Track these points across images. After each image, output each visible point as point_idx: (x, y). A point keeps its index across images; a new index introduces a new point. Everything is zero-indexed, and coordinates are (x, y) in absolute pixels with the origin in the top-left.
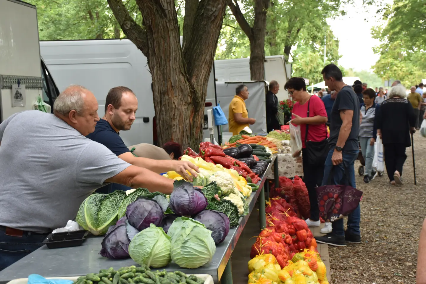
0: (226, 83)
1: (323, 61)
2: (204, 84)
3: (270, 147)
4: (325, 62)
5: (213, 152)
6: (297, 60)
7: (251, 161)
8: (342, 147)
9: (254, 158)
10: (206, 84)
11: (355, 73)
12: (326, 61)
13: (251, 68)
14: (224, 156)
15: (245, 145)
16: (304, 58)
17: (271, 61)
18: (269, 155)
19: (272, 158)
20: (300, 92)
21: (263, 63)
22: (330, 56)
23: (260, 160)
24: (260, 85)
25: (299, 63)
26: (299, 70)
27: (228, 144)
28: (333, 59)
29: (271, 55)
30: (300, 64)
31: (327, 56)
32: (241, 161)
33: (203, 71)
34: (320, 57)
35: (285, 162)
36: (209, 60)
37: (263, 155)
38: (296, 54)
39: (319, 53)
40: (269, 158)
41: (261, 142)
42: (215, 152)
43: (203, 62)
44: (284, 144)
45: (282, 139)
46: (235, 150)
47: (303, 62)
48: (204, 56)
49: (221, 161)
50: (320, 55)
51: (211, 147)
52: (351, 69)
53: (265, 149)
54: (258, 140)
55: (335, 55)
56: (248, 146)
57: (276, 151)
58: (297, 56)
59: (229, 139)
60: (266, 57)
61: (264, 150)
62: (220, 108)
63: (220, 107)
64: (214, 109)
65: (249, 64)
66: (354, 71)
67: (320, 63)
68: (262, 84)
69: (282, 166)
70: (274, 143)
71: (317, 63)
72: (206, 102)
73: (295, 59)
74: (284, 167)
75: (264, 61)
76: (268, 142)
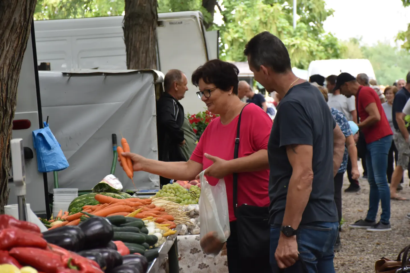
0: (64, 74)
1: (291, 24)
2: (10, 77)
3: (159, 222)
4: (295, 25)
5: (18, 239)
6: (234, 20)
7: (108, 256)
8: (295, 227)
9: (116, 249)
10: (14, 77)
11: (363, 48)
12: (297, 23)
13: (127, 40)
14: (42, 247)
15: (97, 219)
16: (248, 17)
17: (171, 23)
18: (153, 241)
19: (162, 247)
20: (226, 94)
21: (154, 29)
22: (306, 11)
23: (132, 252)
24: (142, 80)
25: (238, 28)
26: (238, 44)
27: (65, 217)
28: (312, 19)
29: (173, 11)
30: (241, 30)
31: (299, 12)
32: (85, 256)
33: (6, 49)
34: (283, 13)
35: (196, 255)
36: (20, 22)
37: (139, 242)
38: (232, 8)
39: (283, 6)
40: (154, 248)
41: (139, 210)
42: (23, 239)
43: (6, 28)
44: (193, 213)
45: (190, 200)
46: (74, 232)
47: (247, 24)
48: (7, 15)
49: (37, 259)
50: (284, 9)
51: (12, 227)
52: (355, 41)
53: (145, 226)
54: (132, 206)
55: (317, 10)
56: (103, 222)
57: (172, 231)
58: (233, 12)
59: (68, 204)
60: (160, 15)
61: (143, 229)
62: (48, 133)
63: (50, 130)
64: (36, 134)
65: (122, 31)
66: (361, 44)
67: (283, 28)
68: (149, 78)
69: (190, 264)
70: (169, 210)
71: (277, 28)
72: (15, 118)
73: (229, 18)
74: (193, 264)
75: (155, 22)
76: (154, 211)
